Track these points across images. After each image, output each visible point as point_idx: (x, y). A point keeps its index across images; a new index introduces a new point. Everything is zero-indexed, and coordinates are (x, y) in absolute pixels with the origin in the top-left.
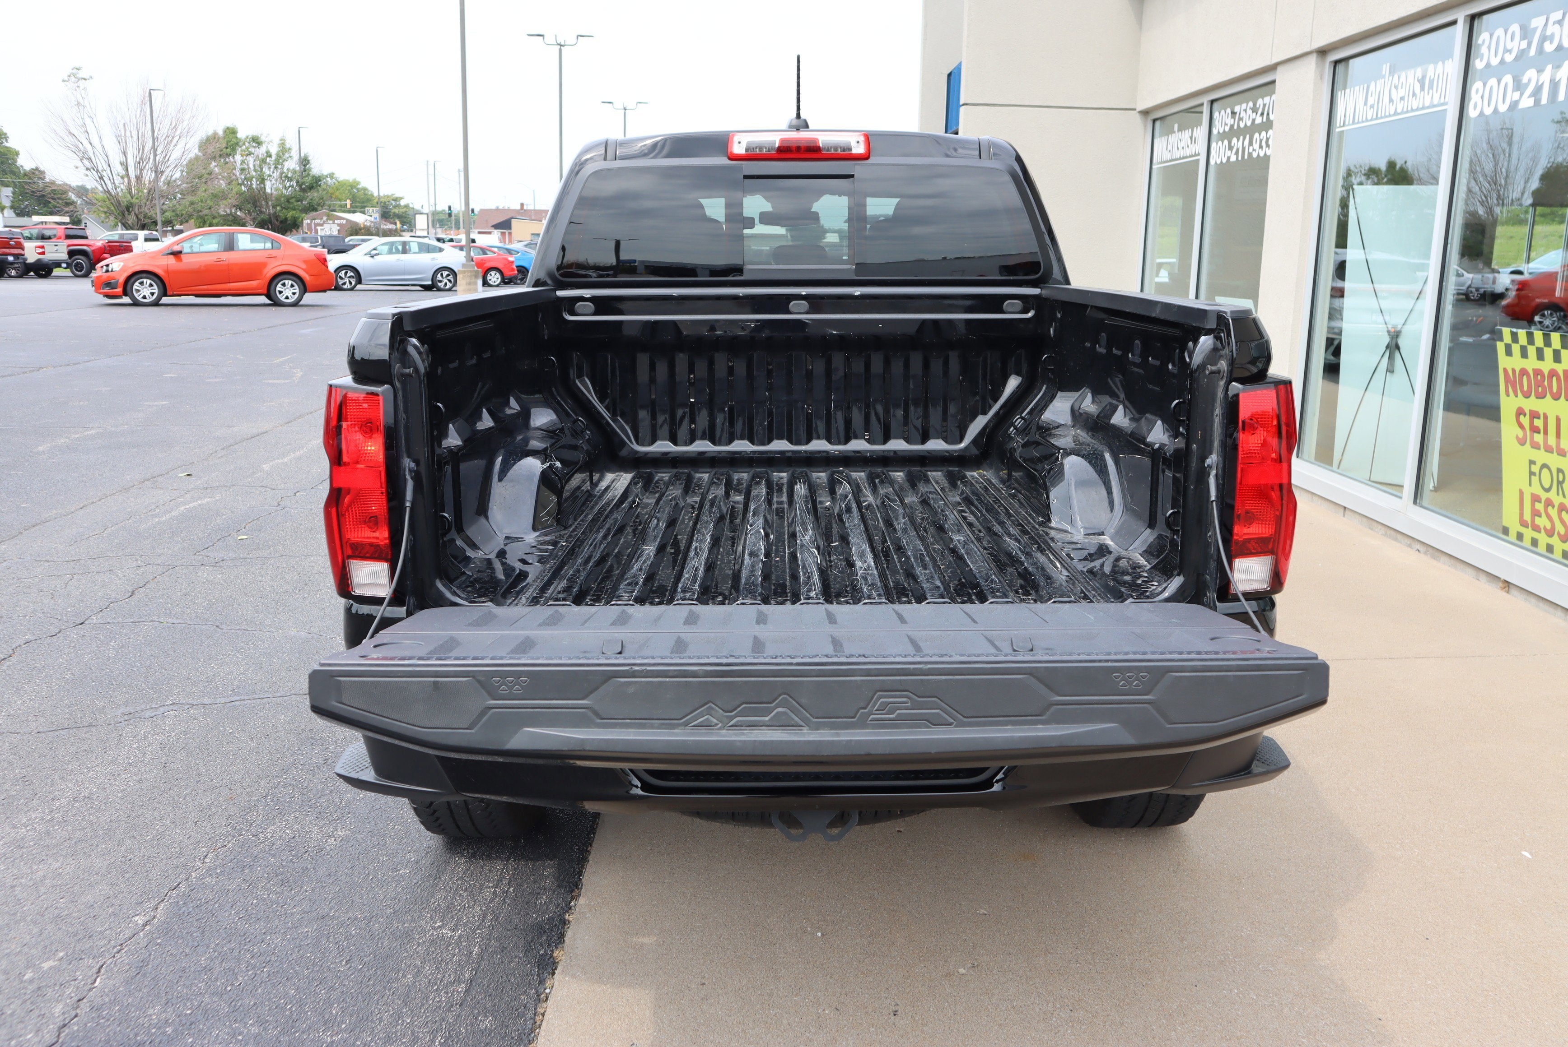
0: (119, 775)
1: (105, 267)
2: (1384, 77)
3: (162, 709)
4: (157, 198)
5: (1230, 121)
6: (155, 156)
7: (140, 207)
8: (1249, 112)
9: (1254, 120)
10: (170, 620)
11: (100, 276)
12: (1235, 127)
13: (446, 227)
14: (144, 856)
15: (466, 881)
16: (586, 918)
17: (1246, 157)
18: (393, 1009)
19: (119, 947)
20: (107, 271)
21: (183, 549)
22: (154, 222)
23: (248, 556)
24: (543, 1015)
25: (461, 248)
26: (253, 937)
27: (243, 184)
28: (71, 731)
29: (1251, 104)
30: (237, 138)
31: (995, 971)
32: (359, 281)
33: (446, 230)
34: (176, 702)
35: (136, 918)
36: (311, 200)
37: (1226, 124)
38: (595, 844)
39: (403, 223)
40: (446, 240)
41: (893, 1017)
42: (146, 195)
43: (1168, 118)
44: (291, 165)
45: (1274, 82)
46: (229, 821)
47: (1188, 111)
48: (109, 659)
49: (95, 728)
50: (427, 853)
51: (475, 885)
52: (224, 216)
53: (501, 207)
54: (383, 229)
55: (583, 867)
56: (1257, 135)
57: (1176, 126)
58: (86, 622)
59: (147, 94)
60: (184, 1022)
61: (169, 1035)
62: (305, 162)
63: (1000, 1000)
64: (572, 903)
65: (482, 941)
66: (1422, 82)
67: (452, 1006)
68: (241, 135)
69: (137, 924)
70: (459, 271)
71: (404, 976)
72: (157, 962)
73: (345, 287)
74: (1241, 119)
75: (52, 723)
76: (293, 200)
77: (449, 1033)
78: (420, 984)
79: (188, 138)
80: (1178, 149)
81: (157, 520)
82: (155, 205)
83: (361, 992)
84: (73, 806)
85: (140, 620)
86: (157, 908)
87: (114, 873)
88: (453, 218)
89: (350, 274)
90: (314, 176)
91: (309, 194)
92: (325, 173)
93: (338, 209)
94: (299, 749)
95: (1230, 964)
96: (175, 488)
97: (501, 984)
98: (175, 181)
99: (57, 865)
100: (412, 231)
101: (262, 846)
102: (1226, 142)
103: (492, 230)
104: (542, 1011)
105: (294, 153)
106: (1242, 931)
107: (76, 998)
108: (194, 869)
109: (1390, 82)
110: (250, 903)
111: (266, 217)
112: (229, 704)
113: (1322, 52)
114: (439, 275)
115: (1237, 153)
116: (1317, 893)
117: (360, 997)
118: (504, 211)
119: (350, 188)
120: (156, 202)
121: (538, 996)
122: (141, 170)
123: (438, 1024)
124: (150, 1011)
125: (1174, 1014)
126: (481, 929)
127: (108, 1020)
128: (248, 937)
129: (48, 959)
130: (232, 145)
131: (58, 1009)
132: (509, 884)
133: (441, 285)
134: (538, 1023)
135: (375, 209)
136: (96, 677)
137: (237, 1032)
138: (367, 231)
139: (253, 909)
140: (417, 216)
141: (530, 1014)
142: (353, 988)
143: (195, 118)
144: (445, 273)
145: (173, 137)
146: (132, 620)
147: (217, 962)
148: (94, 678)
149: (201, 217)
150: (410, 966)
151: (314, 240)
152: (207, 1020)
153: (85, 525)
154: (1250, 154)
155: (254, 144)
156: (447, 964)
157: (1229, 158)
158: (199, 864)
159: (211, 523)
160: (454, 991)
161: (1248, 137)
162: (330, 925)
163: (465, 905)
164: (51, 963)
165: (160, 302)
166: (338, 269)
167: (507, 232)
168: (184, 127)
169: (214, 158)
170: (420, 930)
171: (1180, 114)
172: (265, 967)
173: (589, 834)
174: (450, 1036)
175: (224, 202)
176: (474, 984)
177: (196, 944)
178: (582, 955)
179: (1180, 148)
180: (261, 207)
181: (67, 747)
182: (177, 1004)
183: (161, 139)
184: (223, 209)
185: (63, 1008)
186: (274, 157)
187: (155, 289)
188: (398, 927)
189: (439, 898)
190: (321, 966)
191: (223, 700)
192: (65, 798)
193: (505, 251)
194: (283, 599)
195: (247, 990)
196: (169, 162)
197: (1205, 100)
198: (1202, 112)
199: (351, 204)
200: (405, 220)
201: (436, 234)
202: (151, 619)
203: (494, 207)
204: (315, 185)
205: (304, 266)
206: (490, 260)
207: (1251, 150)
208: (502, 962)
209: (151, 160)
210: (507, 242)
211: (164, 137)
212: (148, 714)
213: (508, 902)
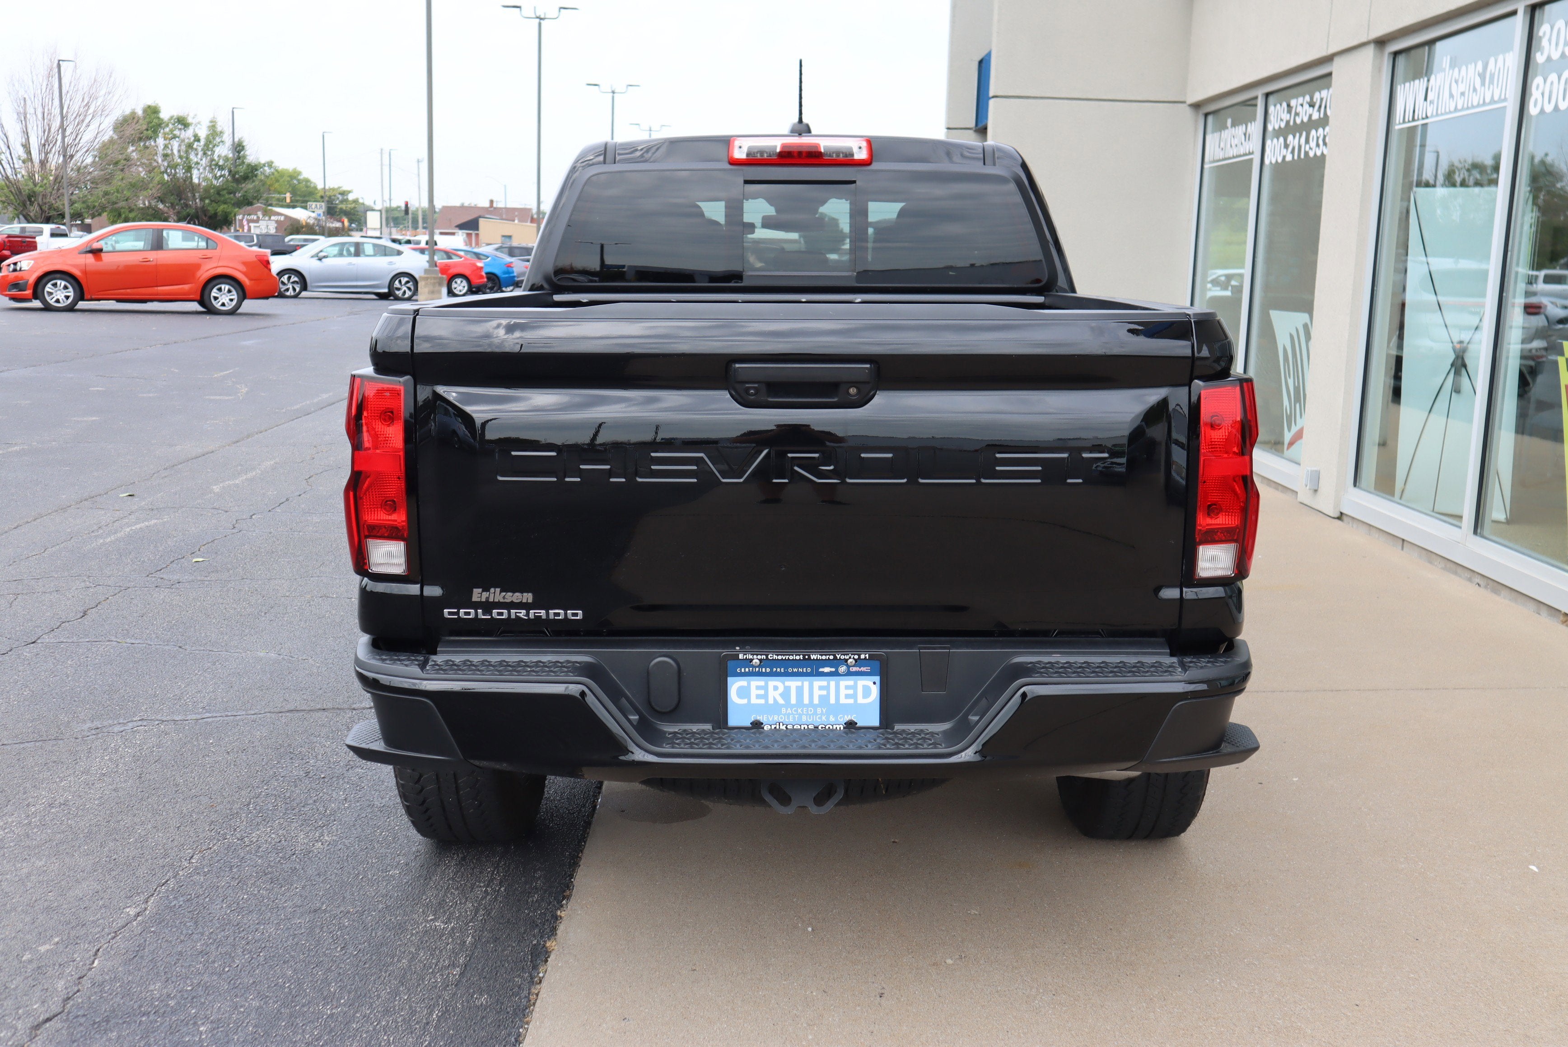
0: (93, 784)
1: (12, 266)
2: (1444, 70)
3: (130, 725)
4: (65, 185)
5: (1286, 117)
6: (64, 137)
7: (44, 196)
8: (1306, 106)
9: (1310, 116)
10: (128, 640)
11: (7, 276)
12: (1292, 123)
13: (401, 226)
14: (128, 857)
15: (457, 882)
16: (578, 914)
17: (1302, 156)
18: (390, 988)
19: (113, 935)
20: (15, 270)
21: (134, 570)
22: (60, 214)
23: (206, 579)
24: (537, 995)
25: (422, 251)
26: (247, 926)
27: (166, 172)
28: (37, 744)
29: (1307, 98)
30: (159, 118)
31: (982, 962)
32: (304, 287)
33: (401, 230)
34: (145, 717)
35: (128, 910)
36: (246, 192)
37: (1281, 120)
38: (586, 851)
39: (351, 221)
40: (403, 241)
41: (878, 999)
42: (52, 182)
43: (1223, 112)
44: (223, 151)
45: (1330, 75)
46: (212, 827)
47: (1244, 103)
48: (68, 677)
49: (62, 741)
50: (416, 856)
51: (466, 885)
52: (142, 209)
53: (466, 204)
54: (329, 228)
55: (574, 870)
56: (1313, 132)
57: (1229, 121)
58: (39, 641)
59: (55, 65)
60: (186, 996)
61: (172, 1007)
62: (238, 148)
63: (985, 985)
64: (564, 902)
65: (475, 932)
66: (1482, 76)
67: (448, 986)
68: (164, 115)
69: (129, 915)
70: (420, 277)
71: (399, 961)
72: (152, 948)
73: (288, 294)
74: (1297, 114)
75: (16, 736)
76: (225, 192)
77: (446, 1008)
78: (415, 968)
79: (103, 117)
80: (1231, 146)
81: (101, 541)
82: (63, 195)
83: (357, 974)
84: (49, 812)
85: (95, 640)
86: (147, 902)
87: (100, 871)
88: (410, 216)
89: (294, 278)
90: (249, 165)
91: (243, 185)
92: (263, 162)
93: (274, 203)
94: (278, 762)
95: (1216, 958)
96: (117, 508)
97: (496, 968)
98: (85, 167)
99: (40, 864)
100: (361, 230)
101: (248, 849)
102: (1281, 139)
103: (456, 231)
104: (536, 992)
105: (227, 138)
106: (1232, 931)
107: (77, 976)
108: (181, 869)
109: (1450, 74)
110: (241, 898)
111: (192, 211)
112: (200, 721)
113: (1381, 42)
114: (397, 282)
115: (1293, 152)
116: (1312, 899)
117: (357, 978)
118: (470, 208)
119: (289, 179)
120: (65, 191)
121: (532, 978)
122: (47, 154)
123: (435, 1000)
124: (152, 987)
125: (1155, 999)
126: (474, 922)
127: (111, 994)
128: (242, 927)
129: (44, 943)
130: (154, 126)
131: (60, 985)
132: (501, 884)
133: (399, 293)
134: (532, 1001)
135: (318, 204)
136: (57, 693)
137: (239, 1005)
138: (309, 229)
139: (244, 903)
140: (369, 214)
141: (526, 993)
142: (349, 970)
143: (111, 95)
144: (404, 280)
145: (85, 116)
146: (87, 640)
147: (213, 947)
148: (54, 695)
149: (116, 210)
150: (404, 952)
151: (248, 239)
152: (208, 994)
153: (23, 545)
154: (1306, 153)
155: (180, 126)
156: (441, 951)
157: (1284, 157)
158: (186, 864)
159: (161, 545)
160: (449, 974)
161: (1304, 134)
162: (322, 917)
163: (456, 901)
164: (47, 947)
165: (76, 307)
166: (281, 273)
167: (473, 233)
168: (98, 104)
169: (133, 142)
170: (412, 922)
171: (1236, 107)
172: (261, 952)
173: (580, 842)
174: (447, 1011)
175: (145, 193)
176: (468, 968)
177: (190, 932)
178: (574, 945)
179: (1233, 145)
180: (187, 199)
181: (36, 758)
182: (177, 982)
183: (71, 118)
184: (142, 202)
185: (65, 984)
186: (202, 142)
187: (71, 293)
188: (391, 920)
189: (430, 895)
190: (317, 952)
191: (194, 717)
192: (40, 804)
193: (473, 256)
194: (248, 622)
195: (244, 971)
196: (80, 145)
197: (1260, 92)
198: (1256, 105)
199: (291, 198)
200: (353, 217)
201: (390, 234)
202: (107, 639)
203: (458, 204)
204: (250, 175)
205: (244, 269)
206: (456, 265)
207: (1307, 148)
208: (496, 950)
209: (59, 143)
210: (474, 245)
211: (74, 115)
212: (117, 729)
213: (500, 899)
